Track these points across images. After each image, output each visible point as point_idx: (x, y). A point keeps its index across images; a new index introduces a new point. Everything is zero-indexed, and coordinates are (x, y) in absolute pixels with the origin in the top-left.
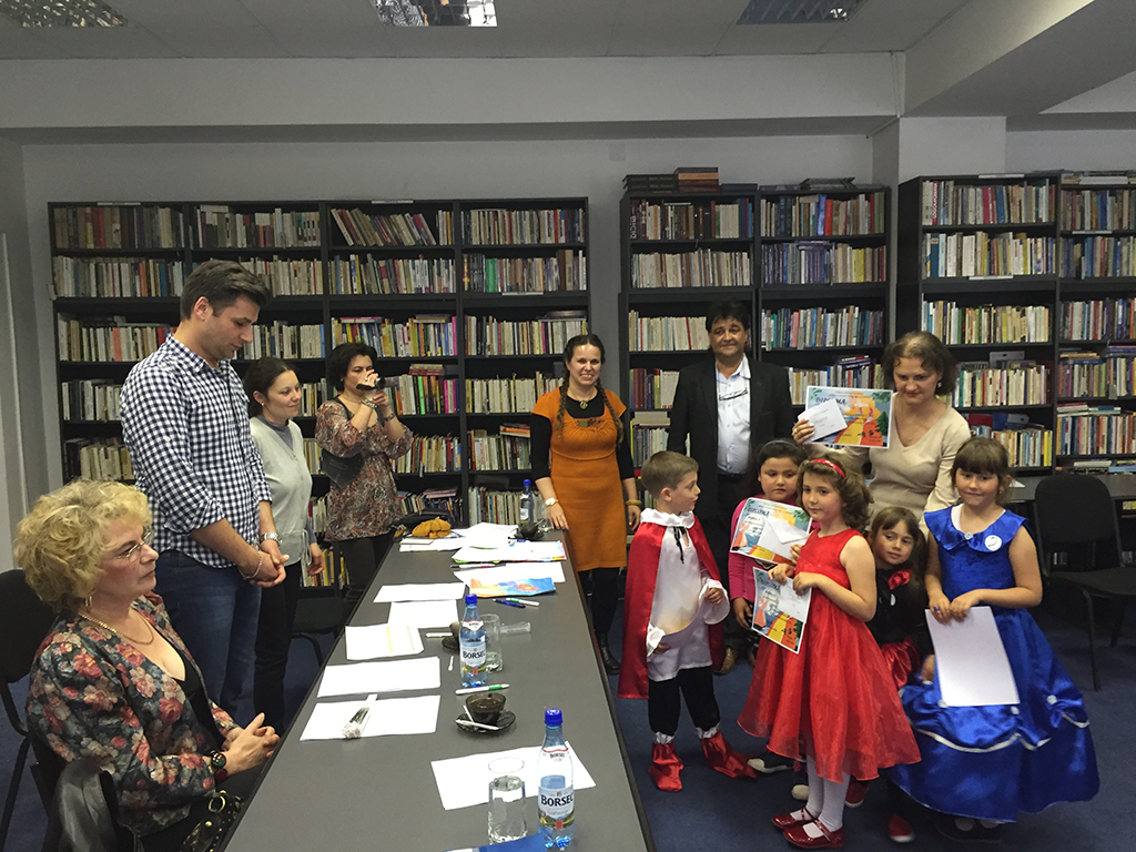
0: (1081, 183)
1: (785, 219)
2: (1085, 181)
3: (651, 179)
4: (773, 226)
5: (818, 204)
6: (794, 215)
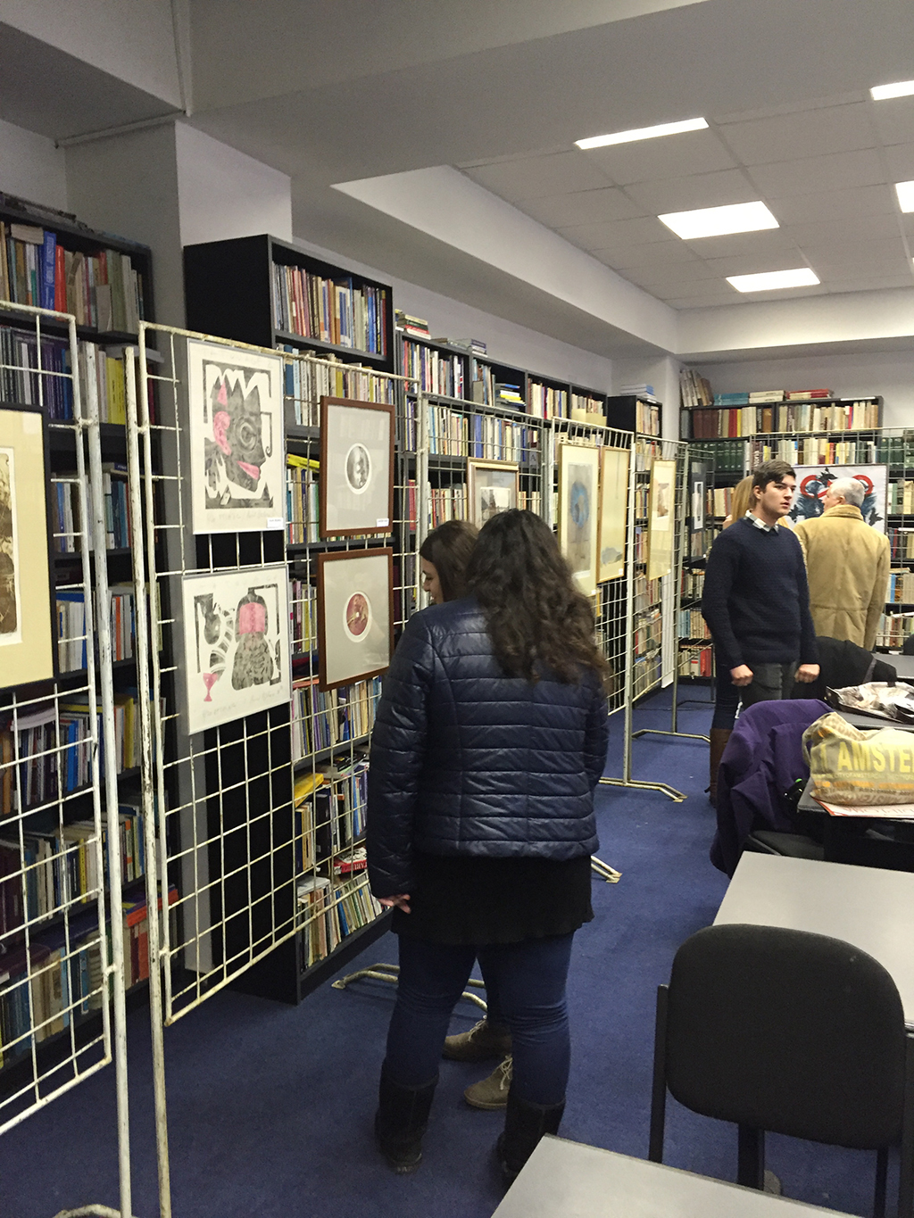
5: (41, 249)
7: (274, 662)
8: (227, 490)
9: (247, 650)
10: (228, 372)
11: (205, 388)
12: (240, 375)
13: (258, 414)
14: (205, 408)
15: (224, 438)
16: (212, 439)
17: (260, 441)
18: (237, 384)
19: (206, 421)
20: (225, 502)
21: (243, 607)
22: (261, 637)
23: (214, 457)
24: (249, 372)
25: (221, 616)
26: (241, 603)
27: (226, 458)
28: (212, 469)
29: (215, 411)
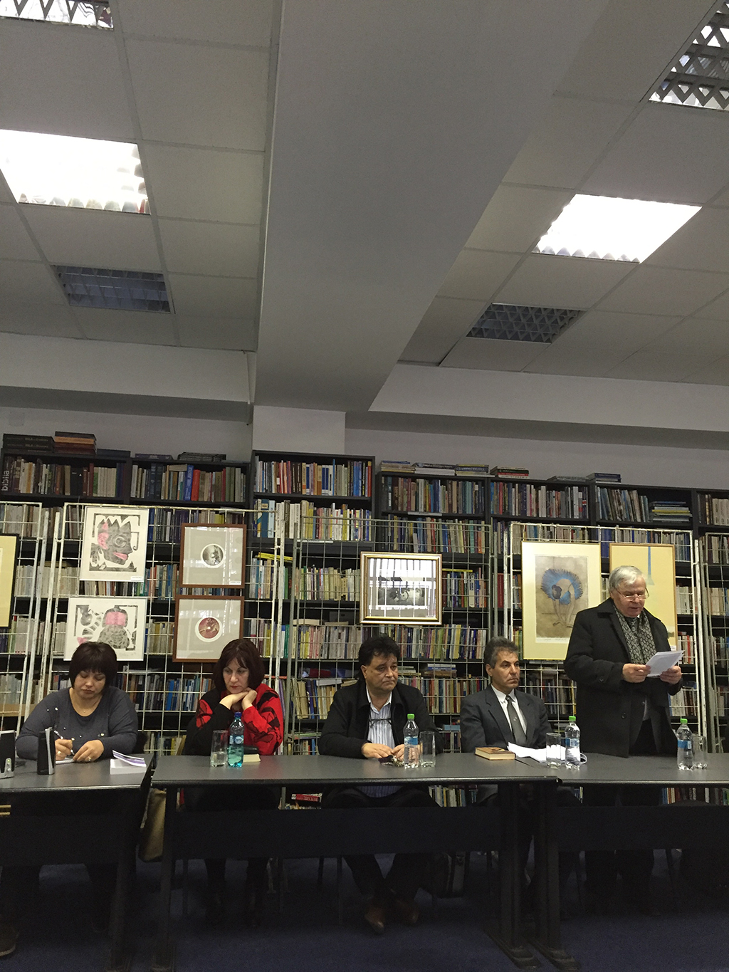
0: (416, 472)
1: (155, 483)
2: (419, 471)
3: (26, 439)
4: (143, 489)
5: (186, 473)
6: (163, 481)
7: (131, 641)
8: (104, 564)
9: (110, 632)
10: (110, 517)
11: (94, 524)
12: (119, 518)
13: (129, 533)
14: (93, 532)
15: (104, 543)
16: (96, 543)
17: (130, 544)
18: (116, 522)
19: (93, 537)
20: (102, 568)
21: (110, 613)
22: (121, 627)
23: (97, 550)
24: (123, 517)
25: (94, 615)
26: (108, 611)
27: (105, 551)
28: (95, 555)
29: (99, 532)
